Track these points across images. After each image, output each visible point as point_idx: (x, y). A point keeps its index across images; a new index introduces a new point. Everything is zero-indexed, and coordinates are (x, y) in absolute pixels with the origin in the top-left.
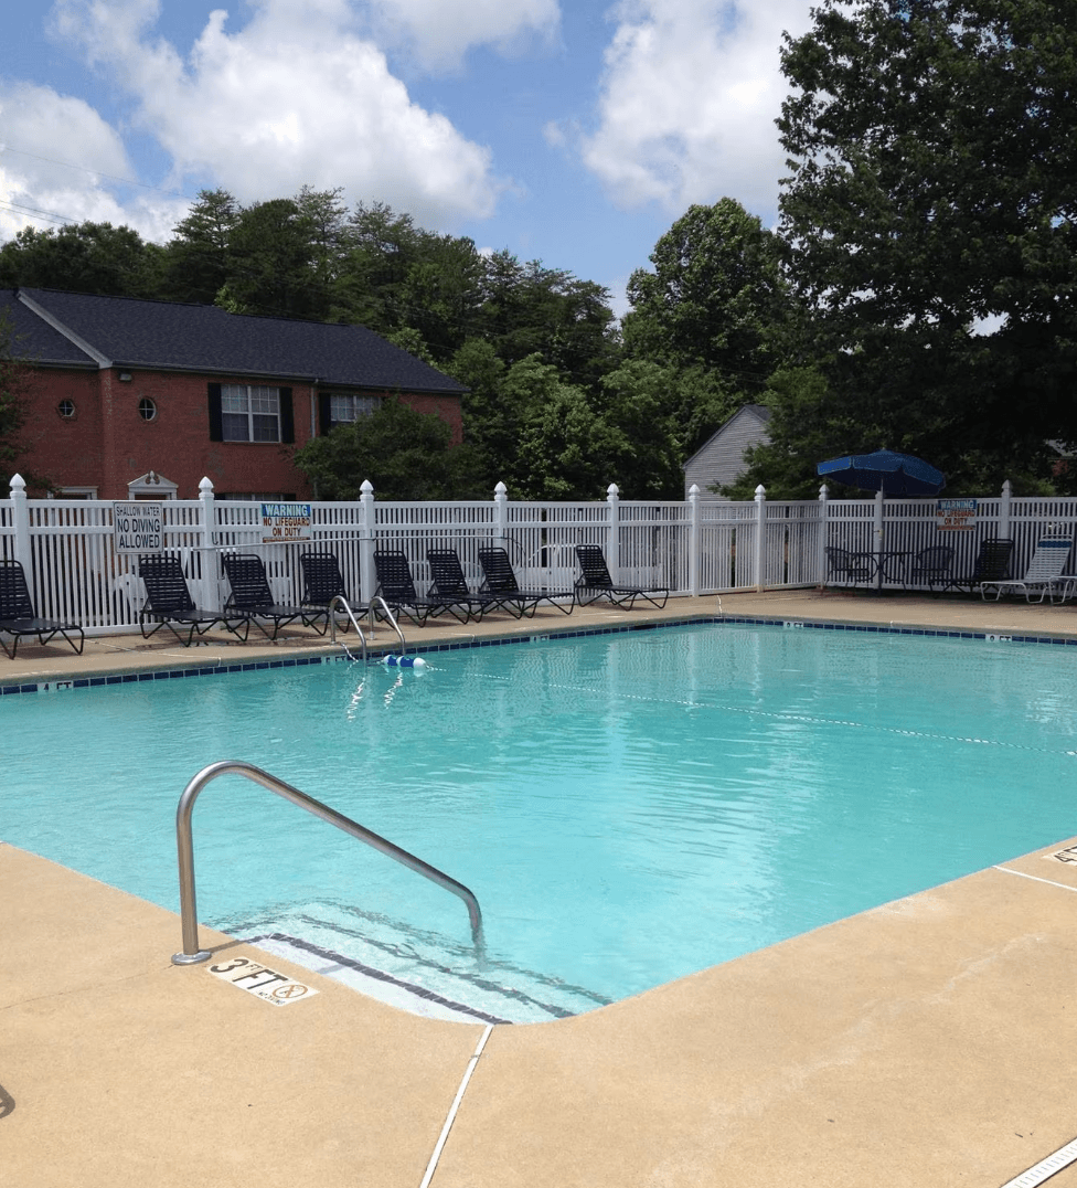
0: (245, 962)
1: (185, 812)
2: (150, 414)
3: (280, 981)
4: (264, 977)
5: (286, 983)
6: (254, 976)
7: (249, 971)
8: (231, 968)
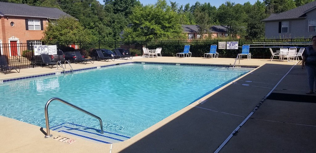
0: (60, 136)
1: (46, 109)
2: (13, 25)
3: (68, 139)
4: (65, 139)
5: (69, 140)
6: (63, 139)
7: (61, 138)
8: (57, 138)
